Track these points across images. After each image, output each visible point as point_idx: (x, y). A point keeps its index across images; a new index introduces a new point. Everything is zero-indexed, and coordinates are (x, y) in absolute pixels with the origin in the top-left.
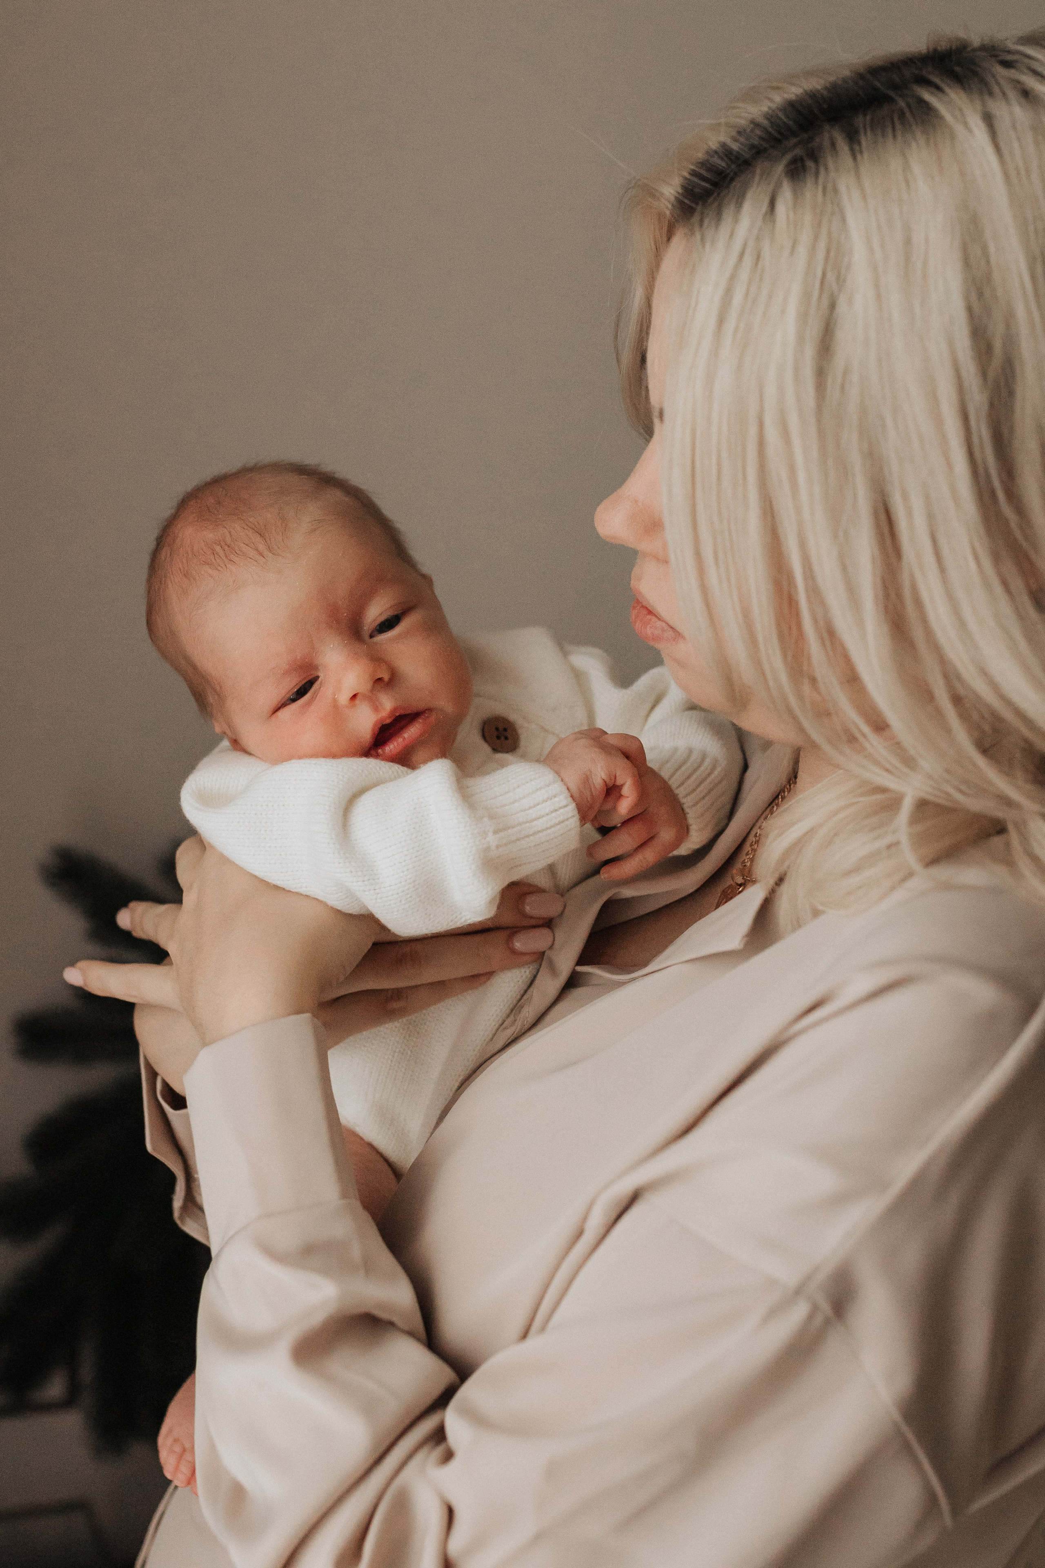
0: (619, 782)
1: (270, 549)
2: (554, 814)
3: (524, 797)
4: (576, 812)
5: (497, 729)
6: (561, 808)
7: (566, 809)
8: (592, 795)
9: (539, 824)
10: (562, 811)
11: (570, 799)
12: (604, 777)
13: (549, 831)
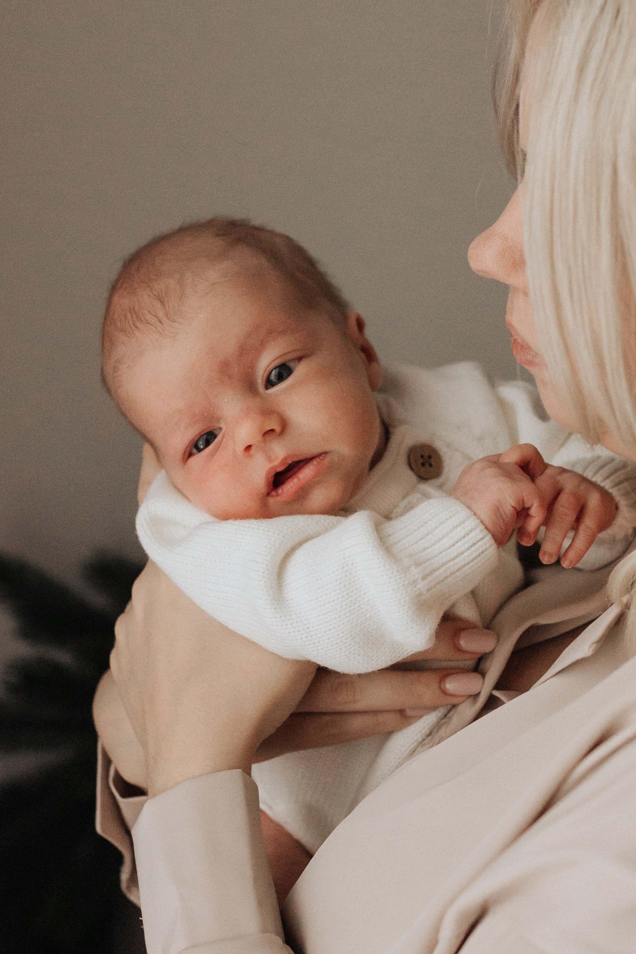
0: (527, 505)
1: (167, 315)
2: (473, 549)
3: (443, 537)
4: (492, 541)
5: (422, 456)
6: (478, 541)
7: (483, 541)
8: (504, 521)
9: (460, 561)
10: (480, 543)
11: (485, 531)
12: (513, 504)
13: (472, 564)
